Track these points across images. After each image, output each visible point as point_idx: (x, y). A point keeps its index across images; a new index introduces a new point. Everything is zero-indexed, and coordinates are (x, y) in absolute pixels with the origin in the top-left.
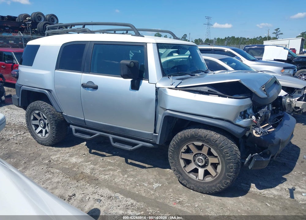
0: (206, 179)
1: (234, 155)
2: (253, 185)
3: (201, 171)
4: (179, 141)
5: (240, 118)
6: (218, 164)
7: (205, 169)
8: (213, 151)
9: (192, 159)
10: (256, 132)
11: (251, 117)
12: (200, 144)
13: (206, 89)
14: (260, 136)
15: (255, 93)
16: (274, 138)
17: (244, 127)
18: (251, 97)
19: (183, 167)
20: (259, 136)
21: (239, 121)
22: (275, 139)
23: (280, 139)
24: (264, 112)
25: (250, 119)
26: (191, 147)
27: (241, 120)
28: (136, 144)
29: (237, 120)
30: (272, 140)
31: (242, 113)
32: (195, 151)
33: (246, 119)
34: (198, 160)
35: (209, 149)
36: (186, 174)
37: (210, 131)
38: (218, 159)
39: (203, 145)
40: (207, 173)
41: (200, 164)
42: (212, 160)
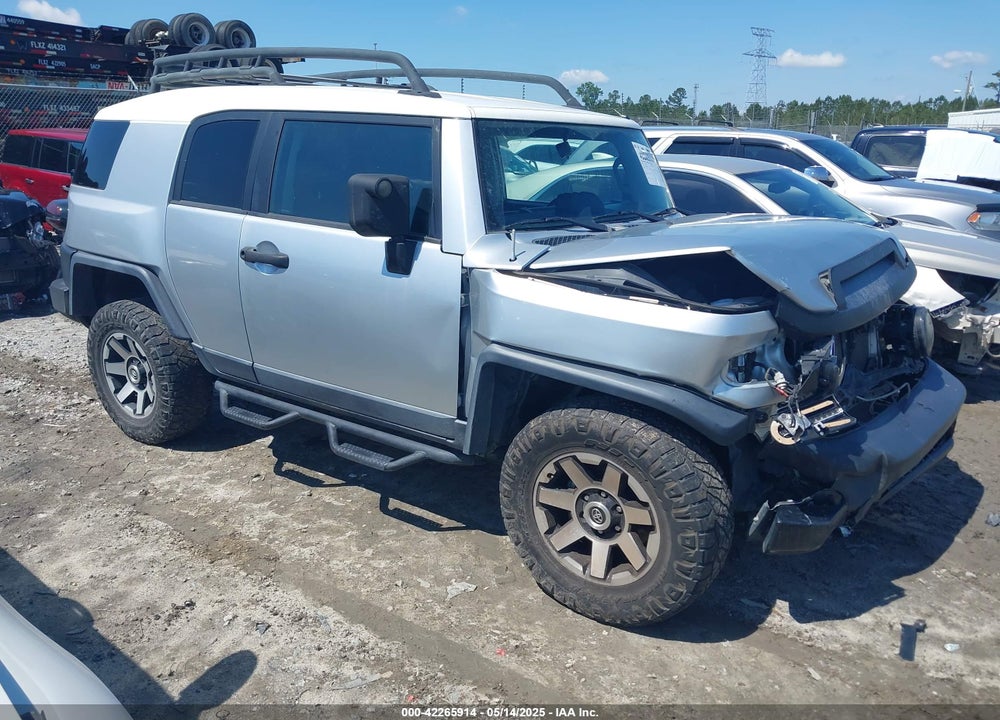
0: (614, 577)
1: (700, 502)
2: (782, 606)
3: (600, 549)
4: (530, 447)
5: (732, 376)
6: (651, 528)
7: (613, 542)
8: (633, 483)
9: (572, 509)
10: (781, 429)
11: (772, 376)
12: (594, 459)
13: (619, 277)
14: (793, 442)
15: (785, 293)
16: (859, 452)
17: (747, 410)
18: (772, 310)
19: (542, 534)
20: (789, 442)
21: (727, 390)
22: (863, 456)
23: (882, 456)
24: (816, 362)
25: (766, 384)
26: (570, 468)
27: (733, 384)
28: (407, 452)
29: (721, 385)
30: (851, 457)
31: (741, 363)
32: (582, 482)
33: (752, 383)
34: (592, 511)
35: (624, 478)
36: (552, 557)
37: (625, 417)
38: (650, 513)
39: (604, 464)
40: (616, 558)
41: (595, 525)
42: (633, 515)
